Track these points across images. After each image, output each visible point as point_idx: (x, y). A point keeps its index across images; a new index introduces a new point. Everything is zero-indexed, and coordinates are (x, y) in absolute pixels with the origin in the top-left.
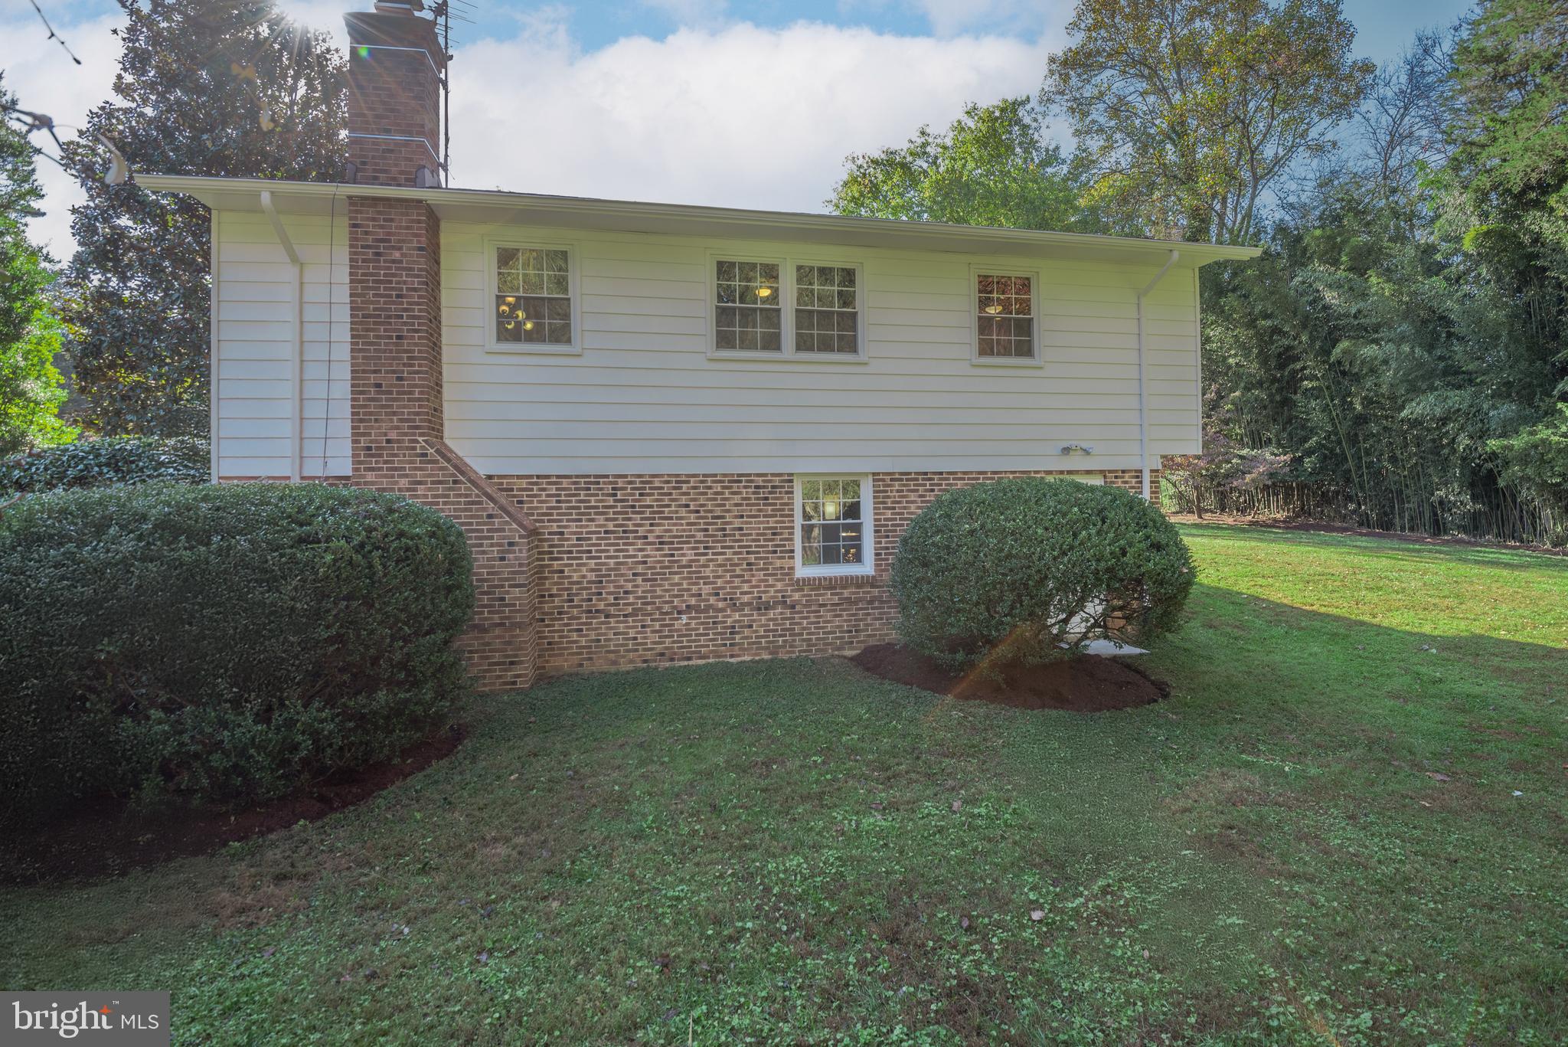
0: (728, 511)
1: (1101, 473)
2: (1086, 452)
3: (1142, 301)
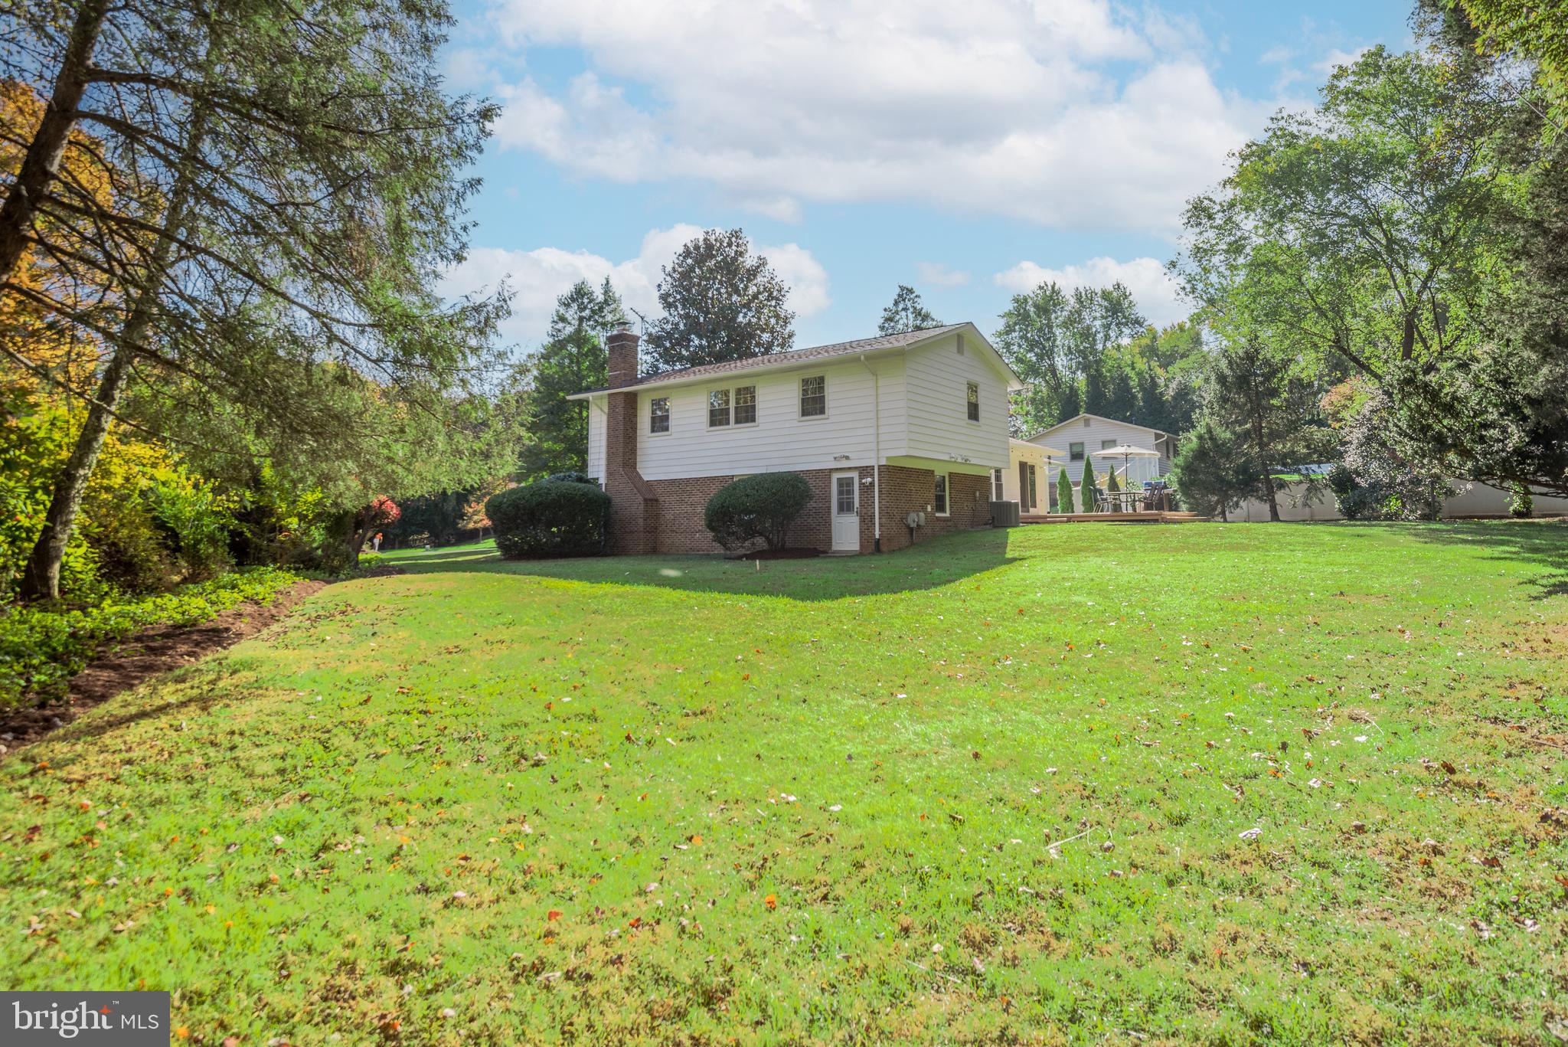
1: (856, 468)
2: (847, 458)
3: (875, 377)
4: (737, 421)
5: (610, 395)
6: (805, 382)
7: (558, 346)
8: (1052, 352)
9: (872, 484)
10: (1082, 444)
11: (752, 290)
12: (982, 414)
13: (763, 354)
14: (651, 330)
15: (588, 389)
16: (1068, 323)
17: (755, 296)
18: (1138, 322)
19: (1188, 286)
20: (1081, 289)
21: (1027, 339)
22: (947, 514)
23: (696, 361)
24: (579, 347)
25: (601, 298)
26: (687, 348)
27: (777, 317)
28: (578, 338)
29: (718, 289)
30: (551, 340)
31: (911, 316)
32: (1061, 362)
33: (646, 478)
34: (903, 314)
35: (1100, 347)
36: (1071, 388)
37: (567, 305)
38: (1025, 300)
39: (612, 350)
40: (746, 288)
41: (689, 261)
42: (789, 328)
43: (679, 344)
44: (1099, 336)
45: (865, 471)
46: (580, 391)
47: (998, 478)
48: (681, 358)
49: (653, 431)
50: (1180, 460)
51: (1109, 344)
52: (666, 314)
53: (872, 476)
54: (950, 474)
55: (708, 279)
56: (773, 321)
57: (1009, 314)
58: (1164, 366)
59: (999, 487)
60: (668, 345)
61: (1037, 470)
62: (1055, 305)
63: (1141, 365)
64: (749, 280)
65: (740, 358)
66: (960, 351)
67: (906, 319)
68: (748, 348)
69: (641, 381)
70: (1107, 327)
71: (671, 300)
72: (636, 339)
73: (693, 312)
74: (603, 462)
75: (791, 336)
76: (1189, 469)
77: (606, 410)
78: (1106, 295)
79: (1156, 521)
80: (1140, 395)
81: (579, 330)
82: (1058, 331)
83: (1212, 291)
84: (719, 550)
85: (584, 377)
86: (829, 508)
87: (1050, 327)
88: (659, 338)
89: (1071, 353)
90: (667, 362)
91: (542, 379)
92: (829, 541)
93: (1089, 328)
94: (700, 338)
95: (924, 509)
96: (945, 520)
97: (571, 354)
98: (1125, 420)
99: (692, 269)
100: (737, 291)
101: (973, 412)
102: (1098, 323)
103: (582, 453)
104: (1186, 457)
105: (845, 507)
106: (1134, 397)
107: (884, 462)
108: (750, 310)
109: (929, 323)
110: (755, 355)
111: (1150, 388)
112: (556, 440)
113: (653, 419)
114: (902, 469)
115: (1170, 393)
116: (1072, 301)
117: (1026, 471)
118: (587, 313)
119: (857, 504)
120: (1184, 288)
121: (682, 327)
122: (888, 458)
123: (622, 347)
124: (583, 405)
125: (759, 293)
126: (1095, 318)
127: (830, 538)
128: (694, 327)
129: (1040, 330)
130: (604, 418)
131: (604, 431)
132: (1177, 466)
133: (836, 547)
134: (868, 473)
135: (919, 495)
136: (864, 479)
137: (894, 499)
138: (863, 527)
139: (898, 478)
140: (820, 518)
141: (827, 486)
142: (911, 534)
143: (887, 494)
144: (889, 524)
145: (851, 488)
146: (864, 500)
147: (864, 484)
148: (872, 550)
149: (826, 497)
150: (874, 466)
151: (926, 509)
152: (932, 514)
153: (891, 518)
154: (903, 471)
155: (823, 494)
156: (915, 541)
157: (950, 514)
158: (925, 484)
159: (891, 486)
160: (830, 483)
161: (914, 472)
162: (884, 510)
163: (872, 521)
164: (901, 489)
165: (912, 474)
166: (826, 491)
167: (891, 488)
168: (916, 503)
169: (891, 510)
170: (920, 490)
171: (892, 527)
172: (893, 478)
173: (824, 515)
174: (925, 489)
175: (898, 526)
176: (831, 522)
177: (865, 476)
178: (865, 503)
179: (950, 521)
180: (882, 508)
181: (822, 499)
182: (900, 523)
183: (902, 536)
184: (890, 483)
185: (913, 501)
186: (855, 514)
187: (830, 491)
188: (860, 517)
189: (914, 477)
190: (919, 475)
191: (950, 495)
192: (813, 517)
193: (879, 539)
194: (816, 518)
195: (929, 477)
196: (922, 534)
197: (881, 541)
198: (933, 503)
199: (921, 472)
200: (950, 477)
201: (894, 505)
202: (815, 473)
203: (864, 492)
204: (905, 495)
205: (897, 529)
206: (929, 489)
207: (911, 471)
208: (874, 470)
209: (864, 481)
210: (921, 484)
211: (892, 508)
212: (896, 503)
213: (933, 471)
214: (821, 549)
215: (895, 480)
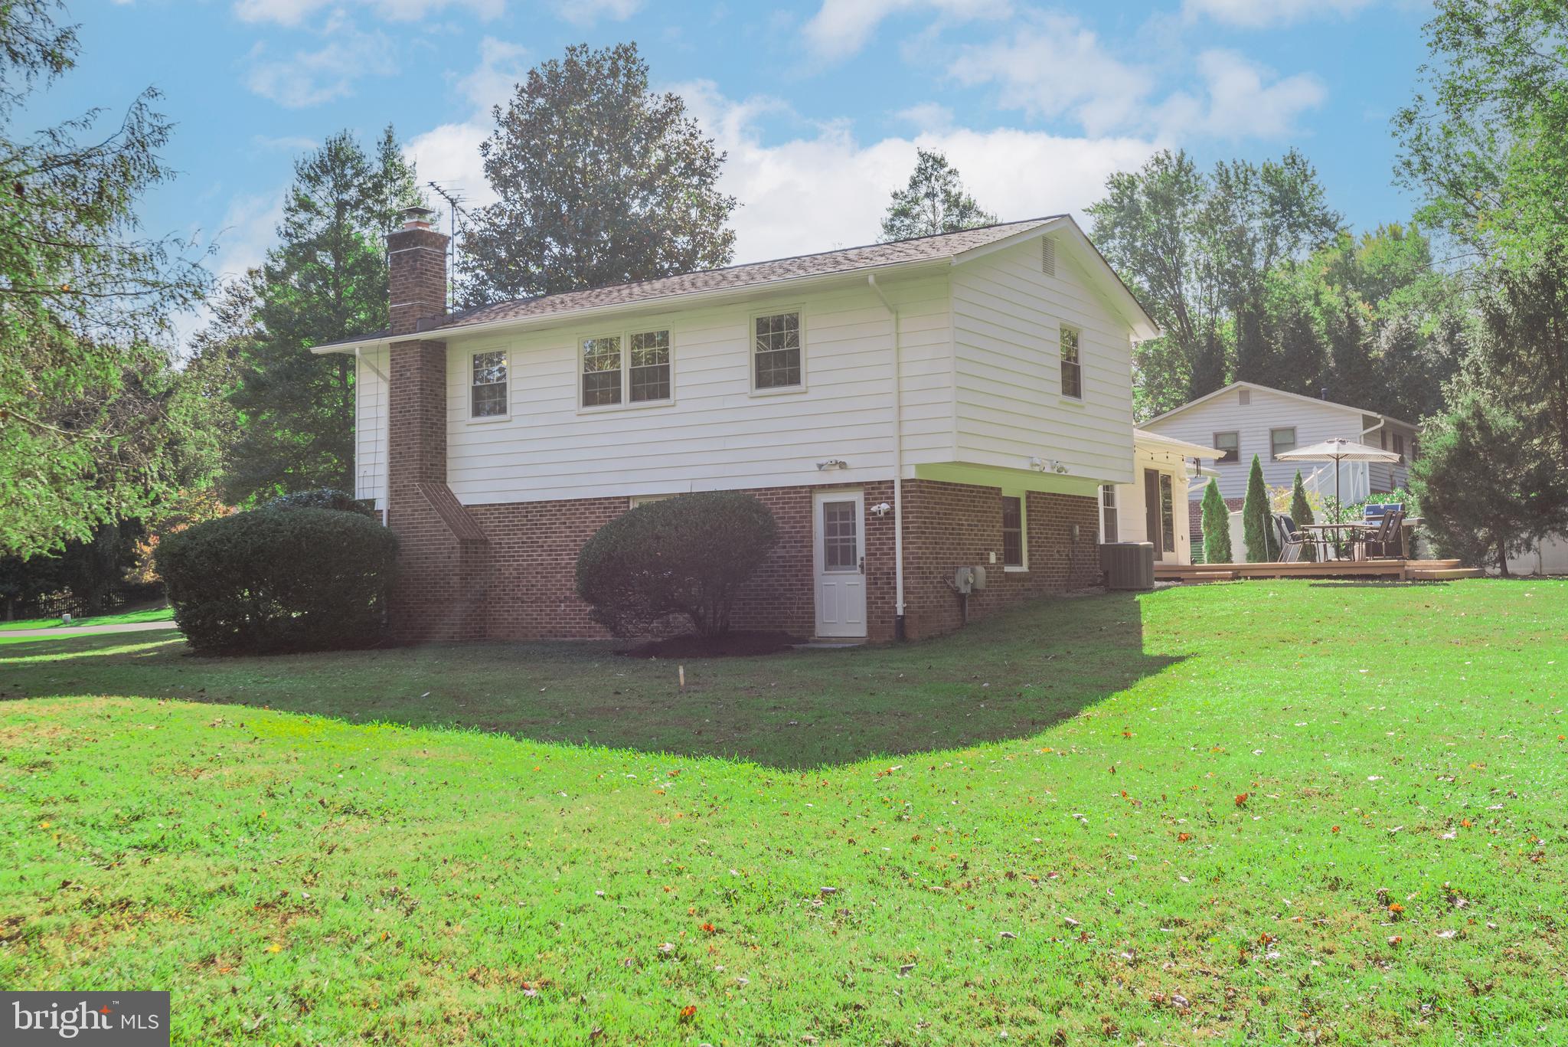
0: (588, 527)
1: (859, 484)
2: (842, 465)
3: (894, 316)
4: (635, 397)
5: (393, 346)
6: (762, 326)
7: (299, 254)
8: (1177, 270)
9: (890, 515)
10: (1236, 434)
11: (657, 156)
12: (1086, 383)
13: (677, 273)
14: (470, 225)
15: (356, 334)
16: (1206, 225)
17: (663, 168)
18: (1325, 222)
19: (1416, 160)
20: (1228, 164)
21: (1133, 250)
22: (1022, 568)
23: (555, 283)
24: (337, 257)
25: (377, 168)
26: (538, 261)
27: (702, 205)
28: (337, 241)
29: (593, 154)
30: (286, 244)
31: (941, 208)
32: (1192, 290)
33: (464, 500)
34: (927, 202)
35: (1259, 265)
36: (1210, 337)
37: (314, 180)
38: (1132, 183)
39: (397, 260)
40: (646, 151)
41: (540, 101)
42: (725, 226)
43: (522, 252)
44: (1260, 247)
45: (876, 490)
46: (342, 337)
47: (1109, 499)
48: (528, 280)
49: (477, 411)
50: (1424, 467)
51: (1275, 261)
52: (497, 198)
53: (890, 499)
54: (1028, 495)
55: (575, 136)
56: (694, 213)
57: (1104, 208)
58: (1371, 299)
59: (1111, 515)
60: (503, 254)
61: (1175, 483)
62: (1182, 192)
63: (1331, 297)
64: (650, 137)
65: (637, 278)
66: (1048, 269)
67: (932, 213)
68: (650, 260)
69: (453, 320)
70: (1275, 231)
71: (507, 172)
72: (441, 241)
73: (549, 196)
74: (383, 470)
75: (728, 239)
76: (1440, 481)
77: (387, 372)
78: (1271, 176)
79: (1395, 577)
80: (1329, 349)
81: (337, 227)
82: (1186, 238)
83: (1457, 169)
84: (602, 635)
85: (346, 313)
86: (810, 559)
87: (1174, 231)
88: (486, 241)
89: (1210, 275)
90: (502, 286)
91: (269, 314)
92: (809, 618)
93: (1242, 231)
94: (563, 242)
95: (983, 559)
96: (1021, 578)
97: (323, 269)
98: (1303, 391)
99: (544, 115)
100: (628, 159)
101: (1072, 382)
102: (1257, 224)
103: (346, 450)
104: (1435, 461)
105: (840, 556)
106: (1320, 352)
107: (911, 474)
108: (652, 192)
109: (974, 220)
110: (662, 274)
111: (1348, 337)
112: (298, 427)
113: (477, 392)
114: (945, 486)
115: (1382, 345)
116: (1213, 185)
117: (1157, 485)
118: (352, 194)
119: (861, 551)
120: (1408, 164)
121: (528, 221)
122: (918, 466)
123: (415, 256)
124: (346, 362)
125: (669, 162)
126: (1251, 216)
127: (812, 615)
128: (550, 222)
129: (1158, 234)
130: (384, 389)
131: (384, 411)
132: (1419, 476)
133: (822, 630)
134: (883, 493)
135: (976, 535)
136: (875, 504)
137: (931, 543)
138: (873, 593)
139: (938, 504)
140: (792, 576)
141: (805, 517)
142: (962, 606)
143: (917, 533)
144: (922, 588)
145: (850, 522)
146: (874, 544)
147: (874, 514)
148: (891, 636)
149: (804, 537)
150: (893, 482)
151: (988, 559)
152: (999, 568)
153: (927, 578)
154: (945, 489)
155: (798, 532)
156: (967, 620)
157: (1030, 568)
158: (985, 512)
159: (926, 518)
160: (811, 512)
161: (966, 491)
162: (912, 563)
163: (890, 583)
164: (944, 524)
165: (963, 496)
166: (804, 527)
167: (925, 523)
168: (969, 549)
169: (925, 563)
170: (976, 526)
171: (926, 593)
172: (928, 503)
173: (800, 571)
174: (985, 521)
175: (938, 592)
176: (813, 585)
177: (875, 499)
178: (877, 549)
179: (1030, 580)
180: (908, 558)
181: (795, 542)
182: (941, 587)
183: (945, 611)
184: (922, 512)
185: (964, 544)
186: (859, 570)
187: (811, 527)
188: (868, 574)
189: (966, 501)
190: (975, 497)
191: (1028, 533)
192: (779, 576)
193: (903, 617)
194: (785, 576)
195: (994, 498)
196: (980, 605)
197: (907, 621)
198: (998, 550)
199: (978, 492)
200: (1028, 497)
201: (931, 553)
202: (783, 493)
203: (874, 529)
204: (950, 534)
205: (936, 597)
206: (991, 522)
207: (960, 490)
208: (893, 487)
209: (874, 509)
210: (979, 511)
211: (928, 558)
212: (934, 548)
213: (1000, 489)
214: (795, 635)
215: (933, 508)
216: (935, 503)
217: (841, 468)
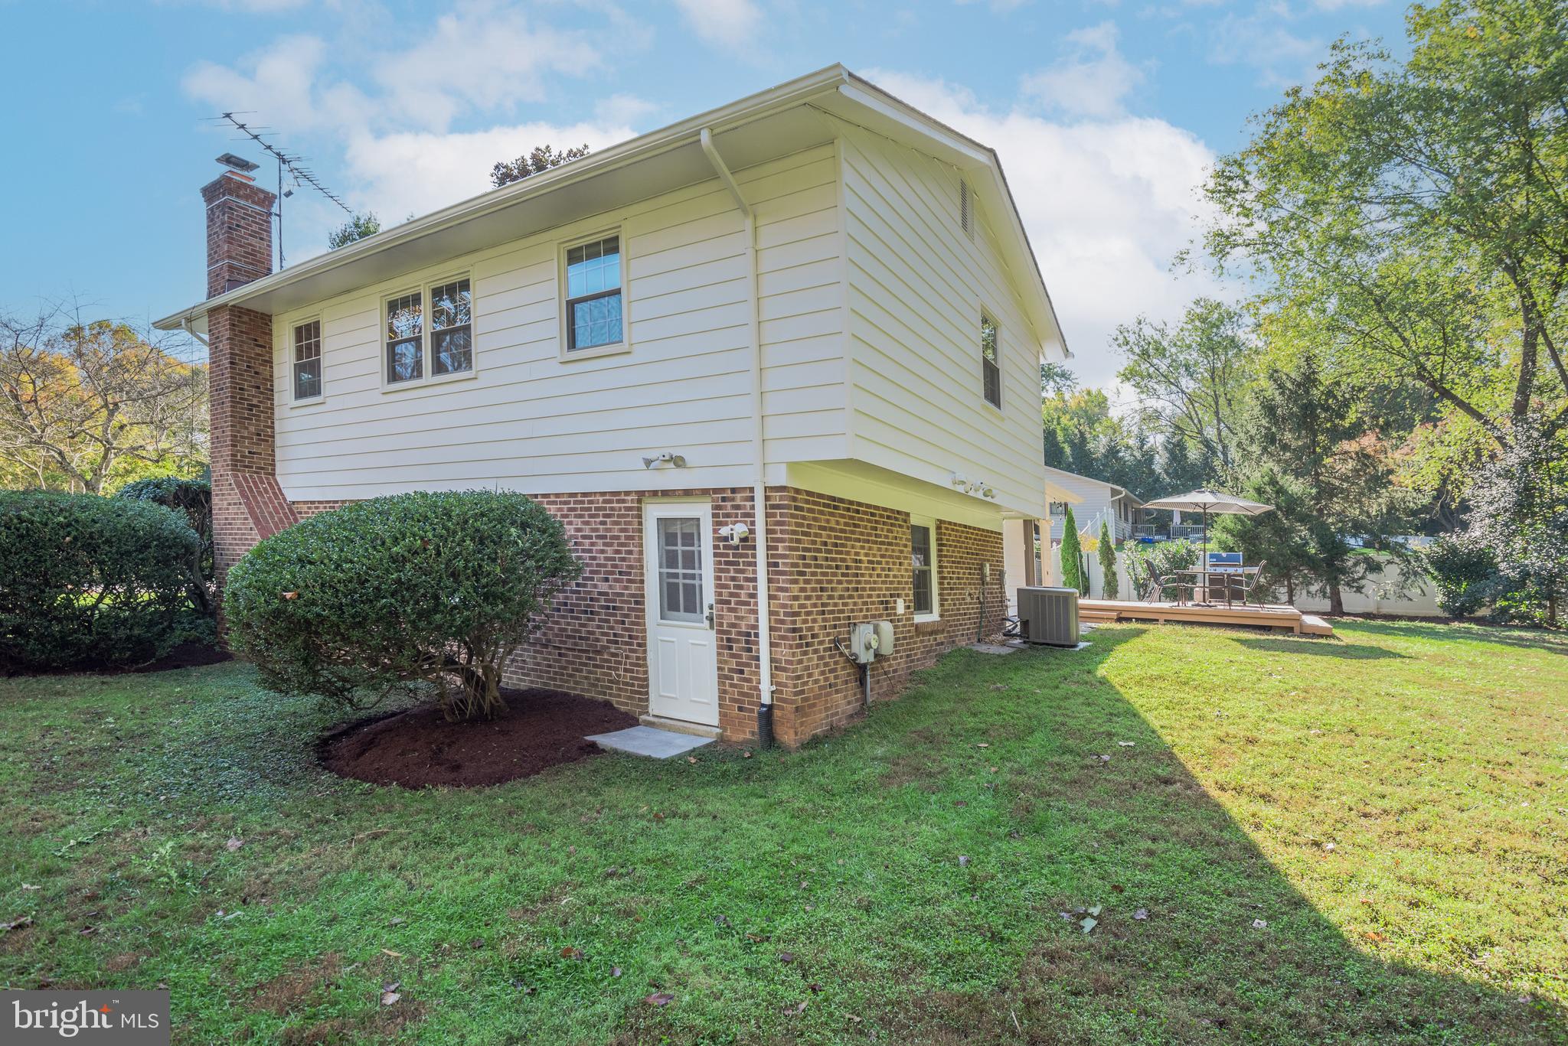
1: (705, 492)
2: (678, 462)
3: (749, 223)
4: (439, 368)
5: (210, 314)
9: (747, 541)
12: (1005, 395)
22: (932, 617)
33: (291, 496)
39: (212, 215)
45: (728, 502)
49: (299, 393)
53: (750, 515)
54: (940, 524)
66: (968, 228)
72: (268, 199)
77: (210, 347)
86: (639, 600)
92: (641, 690)
95: (887, 606)
96: (931, 630)
101: (992, 387)
105: (680, 599)
107: (780, 477)
113: (298, 370)
119: (709, 596)
122: (794, 466)
127: (645, 682)
133: (656, 707)
134: (737, 507)
135: (879, 576)
136: (726, 524)
137: (814, 590)
138: (726, 662)
139: (824, 528)
140: (617, 622)
141: (632, 538)
142: (862, 682)
143: (791, 573)
144: (800, 662)
145: (695, 548)
146: (726, 587)
147: (726, 539)
148: (753, 733)
149: (631, 567)
150: (752, 489)
151: (894, 608)
152: (908, 619)
153: (807, 645)
154: (836, 507)
155: (623, 559)
156: (870, 700)
157: (941, 616)
158: (890, 544)
159: (805, 550)
160: (640, 531)
161: (865, 513)
162: (782, 622)
163: (750, 650)
164: (834, 560)
165: (861, 519)
166: (630, 552)
167: (804, 558)
168: (870, 596)
169: (805, 622)
170: (879, 563)
171: (807, 668)
172: (809, 526)
173: (627, 616)
174: (891, 557)
175: (826, 665)
176: (644, 638)
177: (727, 515)
178: (732, 595)
179: (943, 631)
180: (777, 613)
181: (620, 573)
182: (831, 657)
183: (837, 692)
184: (798, 541)
185: (864, 589)
186: (707, 623)
187: (641, 553)
188: (719, 632)
189: (865, 527)
190: (876, 522)
191: (939, 572)
192: (600, 620)
193: (770, 707)
194: (608, 621)
195: (900, 526)
196: (886, 673)
197: (777, 713)
198: (907, 595)
199: (881, 516)
200: (938, 528)
201: (815, 605)
202: (605, 502)
203: (727, 563)
204: (843, 575)
205: (823, 673)
206: (898, 558)
207: (858, 512)
208: (752, 499)
209: (724, 531)
210: (882, 543)
211: (808, 613)
212: (819, 598)
213: (908, 514)
214: (623, 708)
215: (816, 535)
216: (822, 528)
217: (677, 466)
